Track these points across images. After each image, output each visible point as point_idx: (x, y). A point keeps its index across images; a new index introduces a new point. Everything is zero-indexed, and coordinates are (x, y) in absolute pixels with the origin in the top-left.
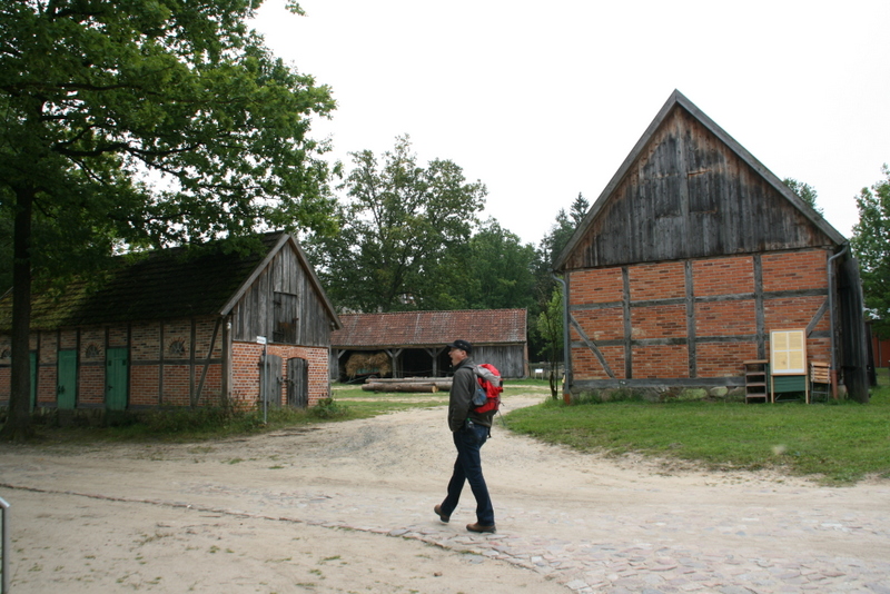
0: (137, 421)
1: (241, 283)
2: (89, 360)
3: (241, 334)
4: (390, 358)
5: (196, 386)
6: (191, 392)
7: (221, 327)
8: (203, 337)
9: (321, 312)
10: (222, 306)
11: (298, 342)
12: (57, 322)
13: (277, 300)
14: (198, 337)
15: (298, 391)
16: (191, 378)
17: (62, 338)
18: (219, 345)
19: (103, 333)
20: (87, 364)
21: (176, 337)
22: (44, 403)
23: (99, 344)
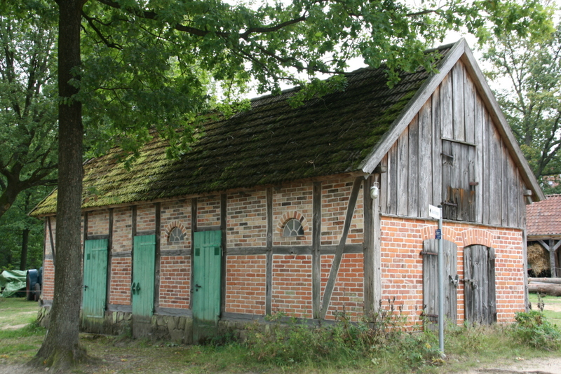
0: (232, 339)
1: (391, 123)
2: (171, 248)
3: (394, 204)
4: (547, 252)
5: (323, 287)
6: (315, 298)
7: (361, 193)
8: (332, 209)
9: (511, 173)
10: (363, 159)
11: (479, 219)
12: (130, 197)
13: (447, 153)
14: (324, 211)
15: (480, 299)
16: (315, 275)
17: (138, 219)
18: (358, 222)
19: (189, 209)
20: (168, 253)
21: (290, 211)
22: (117, 306)
23: (184, 224)
